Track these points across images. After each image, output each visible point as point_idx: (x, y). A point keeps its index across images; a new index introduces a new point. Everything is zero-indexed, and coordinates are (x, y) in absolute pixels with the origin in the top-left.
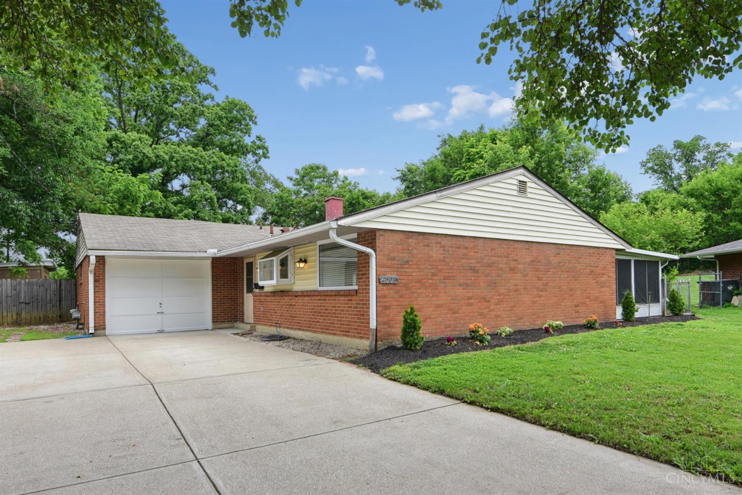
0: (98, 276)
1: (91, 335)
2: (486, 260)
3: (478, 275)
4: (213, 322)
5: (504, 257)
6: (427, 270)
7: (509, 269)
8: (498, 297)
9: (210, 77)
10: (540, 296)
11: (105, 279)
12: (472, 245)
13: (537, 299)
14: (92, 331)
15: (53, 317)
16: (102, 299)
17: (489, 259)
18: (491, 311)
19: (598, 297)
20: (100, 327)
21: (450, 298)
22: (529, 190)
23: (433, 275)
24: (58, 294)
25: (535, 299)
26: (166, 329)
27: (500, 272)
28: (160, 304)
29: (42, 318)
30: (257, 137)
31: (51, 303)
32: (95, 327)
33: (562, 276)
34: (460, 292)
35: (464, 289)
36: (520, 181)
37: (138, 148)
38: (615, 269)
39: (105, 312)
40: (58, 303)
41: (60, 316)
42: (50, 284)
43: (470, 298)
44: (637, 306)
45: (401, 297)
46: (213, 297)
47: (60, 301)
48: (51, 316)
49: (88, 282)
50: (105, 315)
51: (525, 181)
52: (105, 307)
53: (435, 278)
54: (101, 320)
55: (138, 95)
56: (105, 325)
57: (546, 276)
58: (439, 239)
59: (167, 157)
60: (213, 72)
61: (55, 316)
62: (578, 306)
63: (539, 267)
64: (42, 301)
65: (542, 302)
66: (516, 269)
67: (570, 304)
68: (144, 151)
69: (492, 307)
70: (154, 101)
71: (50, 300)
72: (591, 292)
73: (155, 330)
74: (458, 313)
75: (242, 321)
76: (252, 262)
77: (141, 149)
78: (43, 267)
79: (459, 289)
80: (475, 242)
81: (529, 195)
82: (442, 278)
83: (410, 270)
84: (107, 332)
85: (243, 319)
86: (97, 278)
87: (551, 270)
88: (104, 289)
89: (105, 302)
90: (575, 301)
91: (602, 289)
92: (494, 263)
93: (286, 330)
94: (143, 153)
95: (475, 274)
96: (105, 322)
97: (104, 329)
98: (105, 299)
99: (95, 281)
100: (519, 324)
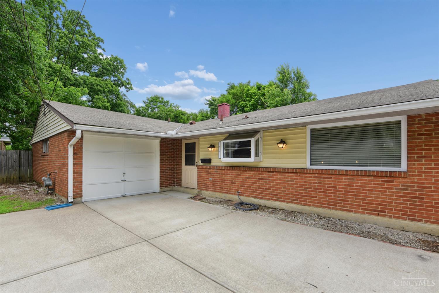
0: (77, 150)
1: (71, 204)
4: (160, 187)
9: (101, 44)
11: (82, 152)
14: (70, 200)
15: (13, 178)
16: (79, 171)
20: (78, 194)
24: (18, 161)
26: (128, 194)
28: (124, 173)
29: (5, 179)
30: (127, 79)
31: (12, 168)
32: (74, 195)
37: (64, 73)
39: (82, 182)
40: (18, 168)
41: (19, 178)
42: (12, 154)
46: (160, 168)
47: (20, 167)
48: (12, 177)
49: (68, 154)
50: (82, 184)
52: (82, 177)
54: (78, 189)
55: (62, 44)
56: (82, 194)
60: (102, 41)
61: (15, 177)
64: (5, 166)
68: (68, 76)
70: (72, 49)
71: (12, 166)
73: (119, 195)
75: (180, 185)
76: (195, 143)
77: (66, 74)
78: (3, 142)
84: (84, 199)
85: (181, 184)
86: (75, 152)
88: (82, 161)
89: (82, 173)
93: (251, 198)
94: (67, 77)
96: (82, 191)
97: (81, 196)
98: (82, 171)
99: (74, 154)
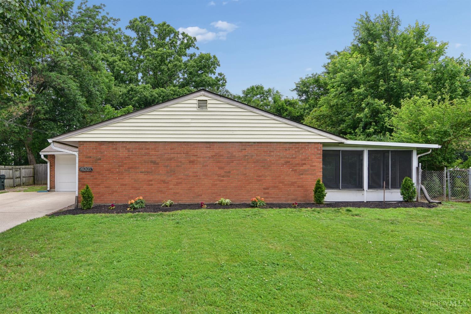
2: (166, 156)
3: (158, 166)
5: (184, 153)
6: (116, 164)
7: (188, 162)
8: (177, 181)
10: (222, 181)
11: (54, 165)
12: (153, 147)
13: (218, 182)
14: (48, 189)
16: (53, 175)
17: (169, 156)
18: (170, 189)
19: (295, 183)
21: (133, 180)
22: (208, 106)
23: (119, 166)
25: (216, 183)
27: (180, 164)
30: (219, 74)
32: (50, 187)
33: (247, 166)
34: (142, 176)
35: (145, 175)
36: (199, 100)
38: (321, 160)
39: (55, 180)
43: (151, 181)
44: (326, 191)
45: (95, 179)
50: (55, 182)
51: (206, 99)
53: (121, 168)
54: (53, 184)
57: (228, 166)
58: (124, 145)
59: (157, 95)
62: (268, 189)
63: (220, 160)
65: (223, 185)
66: (196, 162)
67: (257, 187)
69: (170, 187)
72: (286, 178)
74: (139, 190)
79: (141, 175)
80: (156, 145)
81: (209, 109)
82: (127, 168)
83: (101, 164)
86: (51, 165)
87: (234, 162)
88: (54, 170)
90: (264, 184)
91: (301, 176)
92: (174, 158)
95: (156, 165)
97: (55, 188)
100: (198, 199)
